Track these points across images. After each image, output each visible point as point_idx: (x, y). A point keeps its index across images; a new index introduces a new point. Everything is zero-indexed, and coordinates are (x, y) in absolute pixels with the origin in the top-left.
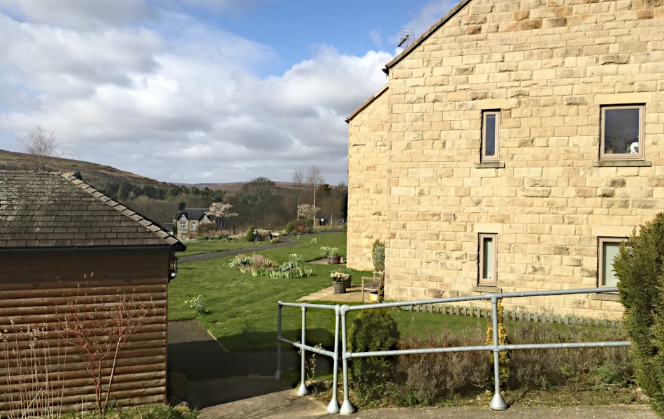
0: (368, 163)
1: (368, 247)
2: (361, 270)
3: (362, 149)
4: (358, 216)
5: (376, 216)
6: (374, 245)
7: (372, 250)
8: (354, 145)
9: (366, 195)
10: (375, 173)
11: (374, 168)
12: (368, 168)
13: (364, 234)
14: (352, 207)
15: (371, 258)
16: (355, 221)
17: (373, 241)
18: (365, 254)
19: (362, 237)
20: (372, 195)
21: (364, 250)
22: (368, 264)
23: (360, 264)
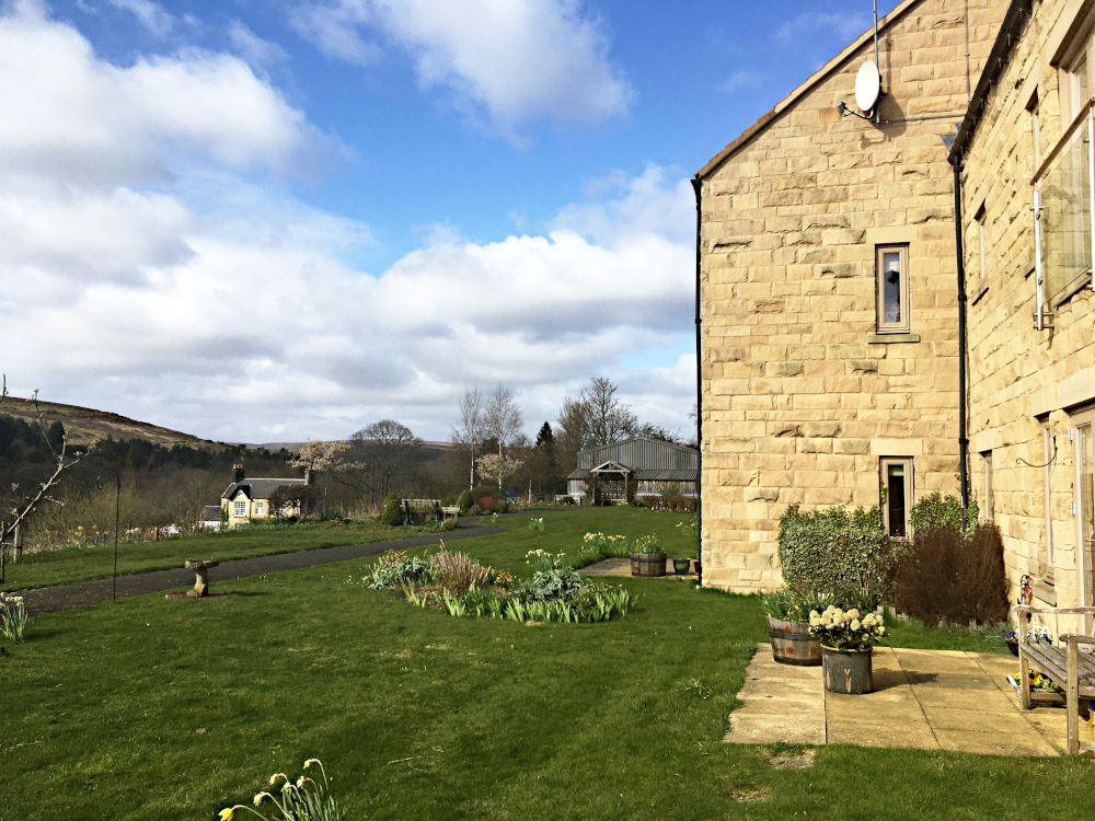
0: (761, 292)
1: (764, 526)
2: (747, 592)
3: (741, 255)
4: (733, 440)
5: (787, 440)
6: (784, 521)
7: (777, 534)
8: (717, 246)
9: (756, 381)
10: (779, 319)
11: (777, 305)
12: (760, 307)
13: (751, 491)
14: (715, 415)
15: (776, 559)
16: (724, 455)
17: (780, 509)
18: (756, 547)
19: (746, 497)
20: (772, 380)
21: (754, 536)
22: (767, 574)
23: (742, 575)
